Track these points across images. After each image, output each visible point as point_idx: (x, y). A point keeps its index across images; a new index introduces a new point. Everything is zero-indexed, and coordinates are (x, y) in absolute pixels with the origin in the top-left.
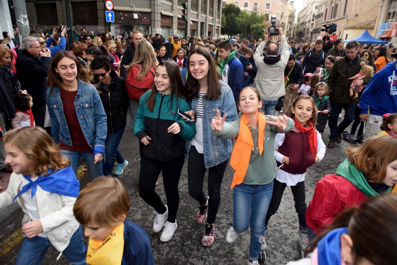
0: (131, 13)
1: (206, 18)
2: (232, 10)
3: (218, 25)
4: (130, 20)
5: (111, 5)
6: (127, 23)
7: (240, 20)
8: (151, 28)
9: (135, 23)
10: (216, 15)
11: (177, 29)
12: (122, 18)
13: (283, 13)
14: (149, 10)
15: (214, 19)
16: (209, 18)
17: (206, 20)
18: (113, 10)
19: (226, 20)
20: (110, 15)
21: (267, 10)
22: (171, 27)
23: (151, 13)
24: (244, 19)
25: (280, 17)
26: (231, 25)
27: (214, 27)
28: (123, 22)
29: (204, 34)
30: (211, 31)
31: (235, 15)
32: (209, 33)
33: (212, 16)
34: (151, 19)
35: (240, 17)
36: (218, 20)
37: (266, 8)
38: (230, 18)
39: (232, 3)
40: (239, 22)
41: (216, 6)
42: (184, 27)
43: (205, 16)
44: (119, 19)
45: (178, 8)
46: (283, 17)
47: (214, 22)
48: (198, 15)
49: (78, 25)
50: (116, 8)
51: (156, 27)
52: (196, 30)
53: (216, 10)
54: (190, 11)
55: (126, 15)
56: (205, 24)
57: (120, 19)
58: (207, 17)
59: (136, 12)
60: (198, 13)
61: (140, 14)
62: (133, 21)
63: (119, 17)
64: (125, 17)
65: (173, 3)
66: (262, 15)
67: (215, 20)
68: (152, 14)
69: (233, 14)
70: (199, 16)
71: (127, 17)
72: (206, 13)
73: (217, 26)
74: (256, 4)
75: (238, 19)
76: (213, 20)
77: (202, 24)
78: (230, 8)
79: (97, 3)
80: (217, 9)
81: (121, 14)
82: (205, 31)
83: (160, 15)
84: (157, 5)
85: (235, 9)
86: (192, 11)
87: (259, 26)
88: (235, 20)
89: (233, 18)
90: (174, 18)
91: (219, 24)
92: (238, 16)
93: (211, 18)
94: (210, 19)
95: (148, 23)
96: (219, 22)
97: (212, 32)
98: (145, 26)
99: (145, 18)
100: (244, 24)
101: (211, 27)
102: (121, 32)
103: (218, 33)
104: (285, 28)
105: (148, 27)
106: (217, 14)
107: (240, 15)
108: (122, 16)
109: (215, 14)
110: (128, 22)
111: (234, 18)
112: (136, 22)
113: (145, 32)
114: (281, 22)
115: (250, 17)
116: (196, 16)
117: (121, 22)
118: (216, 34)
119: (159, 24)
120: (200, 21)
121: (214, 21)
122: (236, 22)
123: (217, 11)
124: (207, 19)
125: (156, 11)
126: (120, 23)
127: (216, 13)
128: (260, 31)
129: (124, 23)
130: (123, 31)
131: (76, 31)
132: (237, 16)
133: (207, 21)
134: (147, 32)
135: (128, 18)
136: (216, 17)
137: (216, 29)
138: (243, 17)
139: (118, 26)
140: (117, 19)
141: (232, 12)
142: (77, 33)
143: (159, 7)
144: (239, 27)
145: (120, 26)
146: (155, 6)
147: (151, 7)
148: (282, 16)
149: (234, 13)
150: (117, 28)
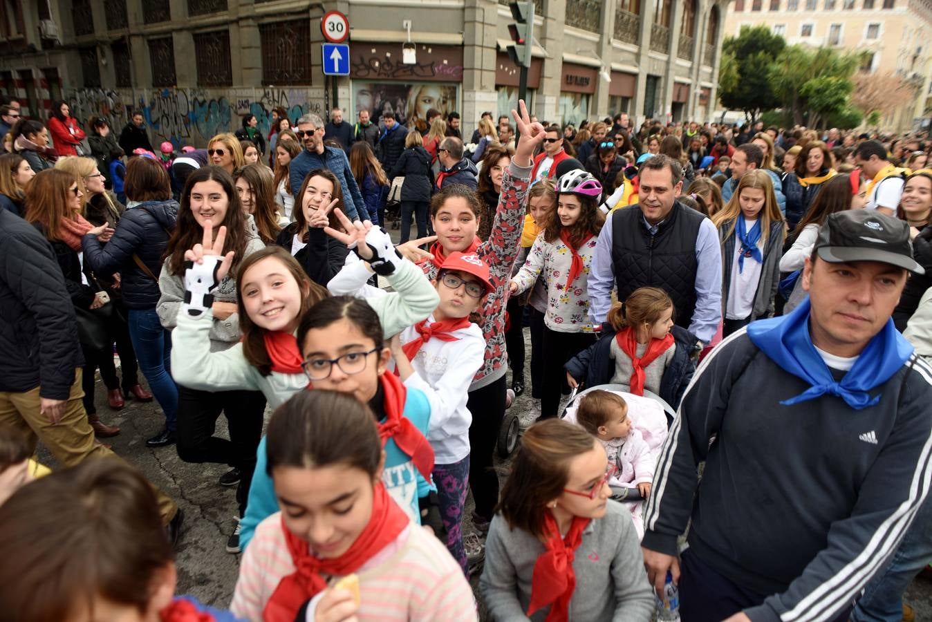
0: (398, 46)
1: (668, 62)
2: (760, 44)
3: (708, 85)
4: (398, 70)
5: (340, 28)
6: (391, 77)
7: (779, 71)
8: (463, 91)
9: (414, 77)
10: (703, 56)
11: (559, 93)
12: (377, 64)
13: (919, 50)
14: (456, 39)
15: (695, 66)
16: (678, 65)
17: (667, 71)
18: (347, 38)
19: (740, 71)
20: (336, 55)
21: (871, 42)
22: (537, 89)
23: (463, 45)
24: (794, 67)
25: (909, 60)
26: (753, 85)
27: (692, 87)
28: (379, 74)
29: (658, 109)
30: (682, 100)
31: (768, 56)
32: (677, 107)
33: (690, 57)
34: (462, 65)
35: (780, 62)
36: (707, 69)
37: (869, 37)
38: (752, 67)
39: (761, 25)
40: (778, 74)
41: (703, 29)
42: (587, 89)
43: (664, 57)
44: (365, 65)
45: (566, 35)
46: (918, 60)
47: (694, 77)
48: (638, 56)
49: (271, 86)
50: (356, 35)
51: (476, 88)
52: (631, 98)
53: (702, 41)
54: (609, 43)
55: (388, 55)
56: (663, 80)
57: (370, 67)
58: (672, 60)
59: (409, 45)
60: (640, 50)
61: (430, 51)
62: (409, 73)
63: (366, 61)
64: (383, 60)
65: (546, 18)
66: (851, 55)
67: (698, 70)
68: (466, 49)
69: (761, 54)
70: (643, 59)
71: (391, 61)
72: (667, 49)
73: (703, 88)
74: (838, 27)
75: (775, 67)
76: (691, 69)
77: (653, 80)
78: (755, 38)
79: (311, 21)
80: (705, 38)
81: (374, 51)
82: (661, 102)
83: (494, 53)
84: (483, 23)
85: (769, 41)
86: (616, 44)
87: (829, 85)
88: (767, 71)
89: (762, 66)
90: (547, 62)
91: (711, 82)
92: (777, 59)
93: (687, 64)
94: (682, 67)
95: (454, 77)
96: (712, 74)
97: (686, 103)
98: (446, 85)
99: (445, 62)
100: (791, 82)
101: (684, 90)
102: (374, 105)
103: (707, 106)
104: (921, 92)
105: (455, 89)
106: (706, 54)
107: (781, 57)
108: (375, 58)
109: (700, 53)
110: (393, 73)
111: (765, 64)
112: (418, 75)
113: (444, 102)
114: (910, 75)
115: (811, 62)
116: (632, 57)
117: (372, 75)
118: (700, 110)
119: (490, 79)
120: (643, 71)
121: (695, 71)
122: (769, 75)
123: (704, 45)
124: (672, 66)
125: (478, 41)
126: (369, 77)
127: (704, 50)
128: (832, 100)
129: (382, 77)
130: (378, 100)
131: (265, 101)
132: (774, 59)
133: (671, 73)
134: (449, 103)
135: (393, 62)
136: (702, 61)
137: (698, 95)
138: (789, 62)
139: (363, 86)
140: (362, 67)
141: (760, 49)
142: (266, 107)
143: (488, 29)
144: (776, 89)
145: (371, 85)
146: (474, 27)
147: (463, 29)
148: (915, 58)
149: (766, 52)
150: (362, 93)
